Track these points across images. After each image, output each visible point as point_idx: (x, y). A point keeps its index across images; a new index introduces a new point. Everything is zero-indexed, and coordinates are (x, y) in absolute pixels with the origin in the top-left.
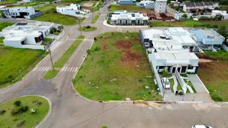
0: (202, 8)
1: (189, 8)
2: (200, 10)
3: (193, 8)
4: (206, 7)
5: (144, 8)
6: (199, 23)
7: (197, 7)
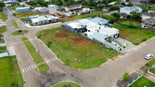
0: (75, 8)
1: (69, 9)
2: (75, 10)
3: (71, 9)
4: (77, 7)
5: (40, 12)
6: (82, 16)
7: (73, 8)
